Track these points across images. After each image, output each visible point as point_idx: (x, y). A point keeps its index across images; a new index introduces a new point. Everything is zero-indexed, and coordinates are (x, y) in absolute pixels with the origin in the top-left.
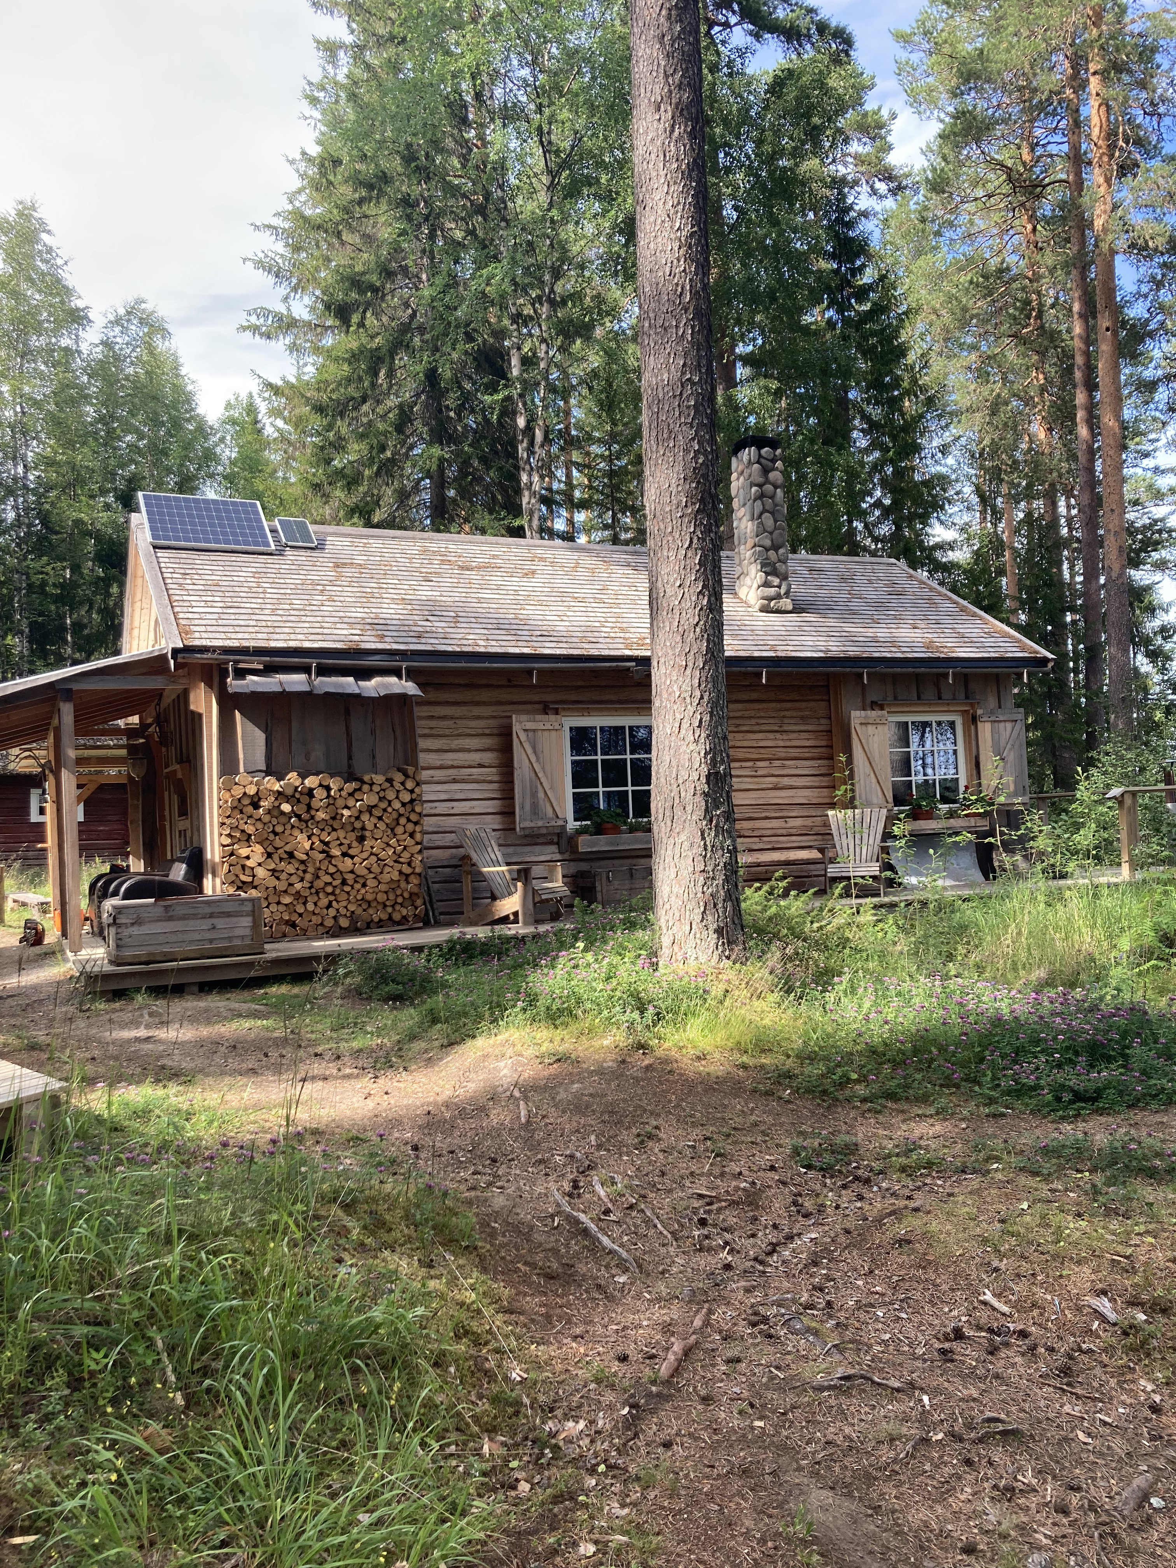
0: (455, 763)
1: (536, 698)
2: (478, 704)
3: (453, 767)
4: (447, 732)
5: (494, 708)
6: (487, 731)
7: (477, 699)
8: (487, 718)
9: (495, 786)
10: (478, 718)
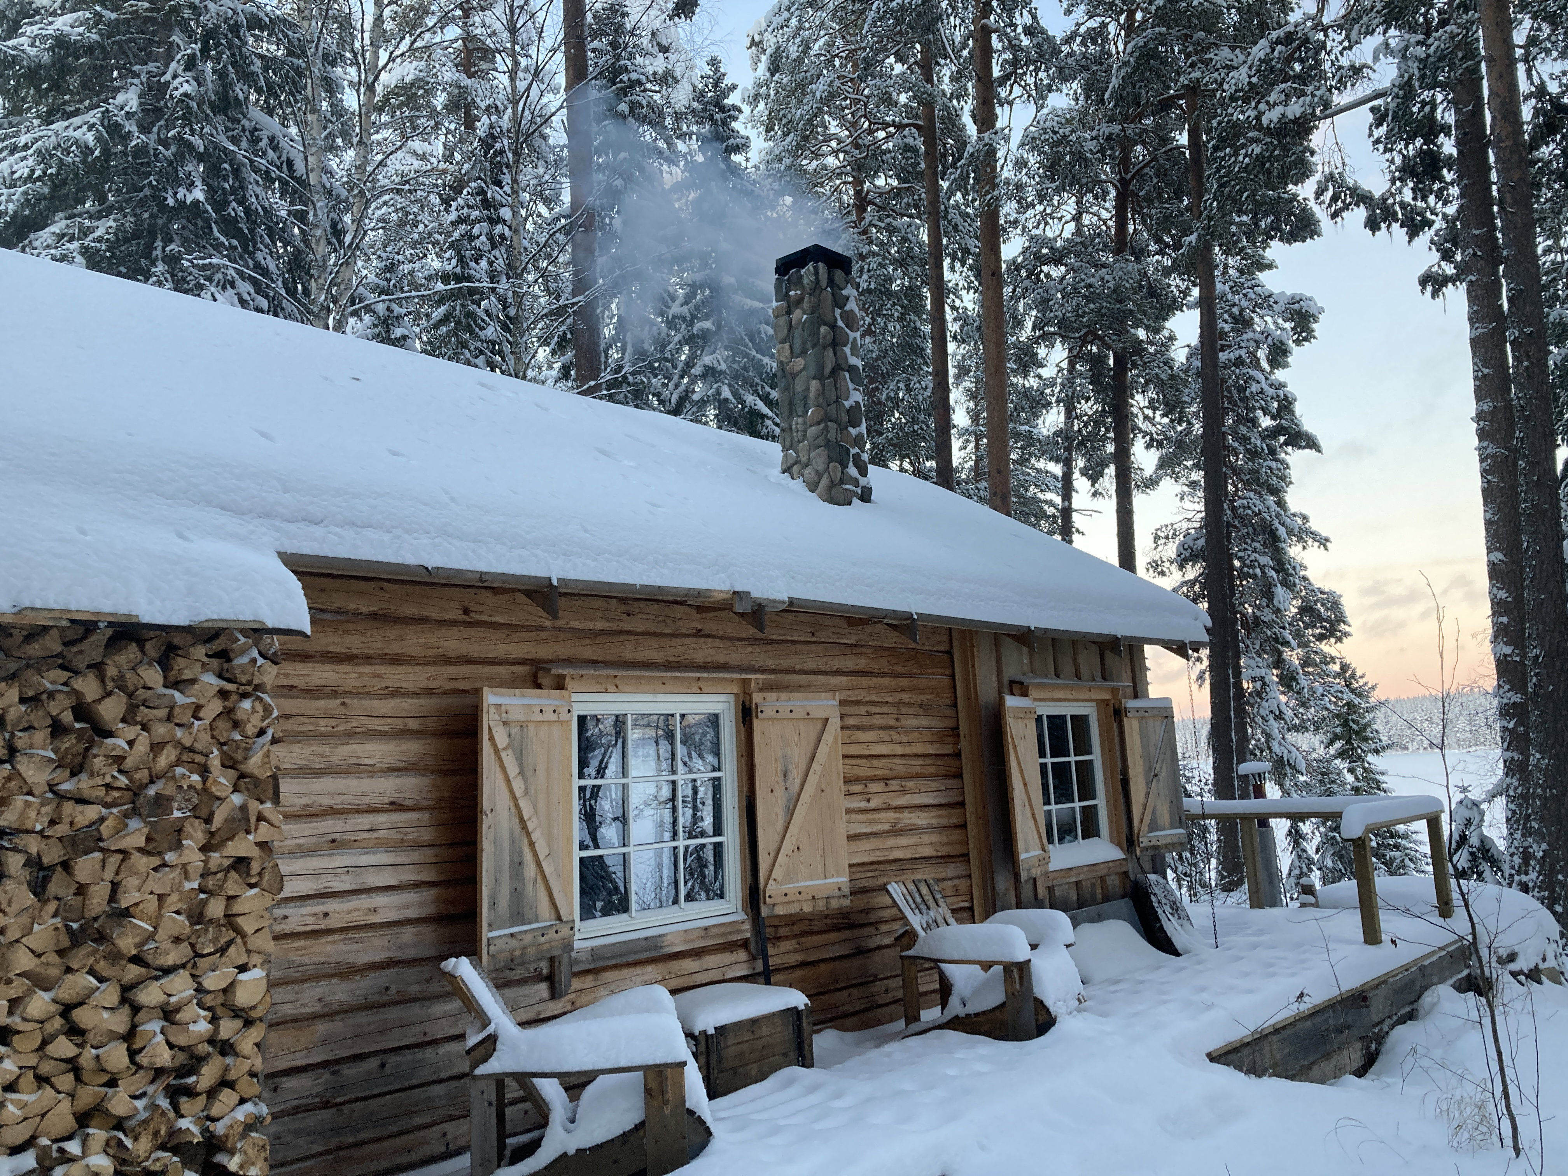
0: (337, 802)
1: (517, 651)
2: (396, 660)
3: (332, 812)
4: (324, 725)
5: (432, 670)
6: (413, 724)
7: (395, 648)
8: (415, 694)
9: (427, 855)
10: (395, 693)
